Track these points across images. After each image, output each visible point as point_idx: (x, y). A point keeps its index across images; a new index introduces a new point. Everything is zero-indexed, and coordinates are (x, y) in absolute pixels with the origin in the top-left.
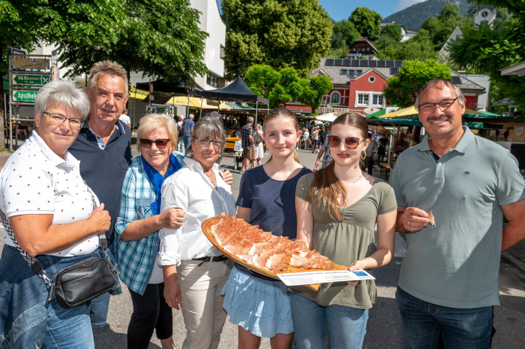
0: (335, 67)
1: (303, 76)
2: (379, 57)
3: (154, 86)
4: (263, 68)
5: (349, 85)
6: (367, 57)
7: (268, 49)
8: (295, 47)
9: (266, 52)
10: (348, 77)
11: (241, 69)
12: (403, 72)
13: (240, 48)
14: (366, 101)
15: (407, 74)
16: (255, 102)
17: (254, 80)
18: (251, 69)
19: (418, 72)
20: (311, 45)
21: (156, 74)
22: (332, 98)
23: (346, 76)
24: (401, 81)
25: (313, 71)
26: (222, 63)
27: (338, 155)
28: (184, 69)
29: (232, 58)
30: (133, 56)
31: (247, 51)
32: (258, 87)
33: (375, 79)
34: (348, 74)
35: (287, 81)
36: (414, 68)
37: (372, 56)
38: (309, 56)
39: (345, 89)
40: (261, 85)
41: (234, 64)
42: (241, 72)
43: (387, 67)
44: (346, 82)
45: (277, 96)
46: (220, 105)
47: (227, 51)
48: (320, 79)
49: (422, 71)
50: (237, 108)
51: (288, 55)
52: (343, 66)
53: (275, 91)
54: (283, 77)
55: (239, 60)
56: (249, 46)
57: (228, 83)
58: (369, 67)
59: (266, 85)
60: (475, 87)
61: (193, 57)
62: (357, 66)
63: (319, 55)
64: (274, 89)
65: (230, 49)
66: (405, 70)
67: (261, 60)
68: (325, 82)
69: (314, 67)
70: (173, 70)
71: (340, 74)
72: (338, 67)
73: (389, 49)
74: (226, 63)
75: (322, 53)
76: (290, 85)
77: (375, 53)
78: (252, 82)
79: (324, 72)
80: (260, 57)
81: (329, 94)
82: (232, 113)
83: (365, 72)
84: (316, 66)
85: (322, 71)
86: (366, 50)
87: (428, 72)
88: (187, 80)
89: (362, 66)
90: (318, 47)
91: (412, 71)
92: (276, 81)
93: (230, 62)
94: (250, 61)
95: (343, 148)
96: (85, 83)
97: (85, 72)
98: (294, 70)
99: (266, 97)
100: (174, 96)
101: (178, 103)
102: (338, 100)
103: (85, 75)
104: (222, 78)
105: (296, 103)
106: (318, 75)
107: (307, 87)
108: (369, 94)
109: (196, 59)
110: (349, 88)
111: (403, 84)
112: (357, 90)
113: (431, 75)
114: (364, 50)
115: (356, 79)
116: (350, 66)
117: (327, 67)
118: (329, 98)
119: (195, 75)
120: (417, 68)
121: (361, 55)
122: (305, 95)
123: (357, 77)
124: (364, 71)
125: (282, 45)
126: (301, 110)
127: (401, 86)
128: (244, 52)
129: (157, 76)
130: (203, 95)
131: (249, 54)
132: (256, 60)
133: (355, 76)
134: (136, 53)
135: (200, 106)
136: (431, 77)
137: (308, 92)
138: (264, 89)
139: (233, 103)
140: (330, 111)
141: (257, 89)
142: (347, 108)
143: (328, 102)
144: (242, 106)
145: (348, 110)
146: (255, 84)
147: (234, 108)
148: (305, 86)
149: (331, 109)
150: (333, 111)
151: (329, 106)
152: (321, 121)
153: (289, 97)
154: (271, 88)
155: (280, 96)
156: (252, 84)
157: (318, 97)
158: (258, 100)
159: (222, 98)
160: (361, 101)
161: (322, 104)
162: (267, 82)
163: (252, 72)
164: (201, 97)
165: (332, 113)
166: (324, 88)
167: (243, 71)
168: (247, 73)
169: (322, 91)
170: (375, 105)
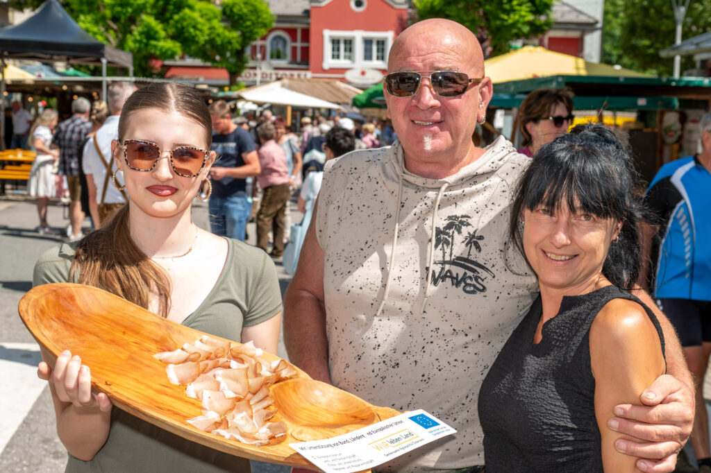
5: (309, 17)
14: (347, 54)
16: (99, 61)
17: (85, 8)
22: (272, 49)
27: (149, 188)
32: (96, 22)
33: (366, 4)
39: (298, 26)
40: (104, 18)
44: (301, 10)
45: (147, 45)
46: (6, 71)
48: (245, 4)
50: (46, 75)
53: (141, 34)
57: (18, 18)
59: (115, 19)
60: (577, 17)
64: (136, 30)
68: (255, 11)
76: (176, 17)
78: (82, 12)
81: (264, 38)
82: (37, 90)
95: (164, 171)
99: (121, 45)
102: (285, 52)
105: (189, 61)
107: (215, 23)
108: (354, 37)
110: (309, 24)
112: (326, 28)
115: (323, 4)
118: (263, 48)
122: (211, 41)
126: (209, 79)
137: (218, 35)
138: (113, 29)
139: (37, 64)
140: (268, 79)
141: (95, 29)
142: (307, 69)
143: (264, 58)
144: (61, 72)
145: (309, 75)
146: (89, 18)
147: (40, 76)
148: (209, 20)
149: (271, 74)
150: (278, 79)
151: (265, 68)
152: (254, 103)
153: (175, 46)
154: (129, 26)
155: (155, 47)
156: (82, 17)
157: (244, 45)
158: (107, 55)
159: (10, 53)
160: (336, 53)
161: (251, 64)
162: (118, 12)
165: (278, 83)
166: (253, 23)
169: (251, 32)
170: (368, 63)
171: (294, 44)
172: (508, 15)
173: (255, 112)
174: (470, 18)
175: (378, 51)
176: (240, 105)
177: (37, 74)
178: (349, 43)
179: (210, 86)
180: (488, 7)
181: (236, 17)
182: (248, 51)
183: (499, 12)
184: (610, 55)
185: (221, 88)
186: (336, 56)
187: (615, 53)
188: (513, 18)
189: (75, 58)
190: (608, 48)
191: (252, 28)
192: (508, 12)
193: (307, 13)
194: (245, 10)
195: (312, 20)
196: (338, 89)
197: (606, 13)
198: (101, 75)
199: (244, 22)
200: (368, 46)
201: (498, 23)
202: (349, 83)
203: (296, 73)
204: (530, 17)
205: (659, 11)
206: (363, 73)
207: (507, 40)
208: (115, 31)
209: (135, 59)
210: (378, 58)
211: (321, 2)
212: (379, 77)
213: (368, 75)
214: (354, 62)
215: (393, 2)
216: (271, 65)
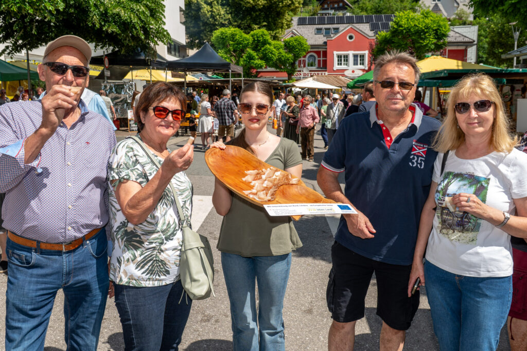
0: (309, 26)
1: (275, 38)
2: (353, 13)
3: (109, 60)
4: (230, 32)
5: (326, 45)
6: (340, 14)
7: (233, 10)
8: (264, 6)
9: (231, 13)
10: (324, 36)
11: (205, 34)
12: (395, 26)
13: (202, 11)
14: (345, 62)
15: (401, 28)
16: (228, 71)
17: (221, 46)
18: (217, 33)
19: (413, 25)
20: (283, 3)
21: (110, 45)
22: (308, 62)
23: (322, 35)
24: (393, 36)
25: (286, 32)
26: (183, 28)
27: (249, 120)
28: (143, 37)
29: (193, 22)
30: (82, 25)
31: (210, 13)
32: (226, 53)
33: (354, 37)
34: (324, 33)
35: (258, 45)
36: (408, 20)
37: (345, 11)
38: (280, 15)
39: (321, 50)
40: (229, 50)
41: (196, 29)
42: (204, 37)
43: (366, 23)
44: (323, 42)
45: (249, 62)
46: (187, 77)
47: (187, 14)
48: (295, 40)
49: (417, 24)
50: (204, 78)
51: (256, 15)
52: (317, 24)
53: (247, 57)
54: (254, 40)
55: (201, 24)
56: (212, 7)
57: (192, 52)
58: (346, 23)
59: (235, 51)
60: (463, 39)
61: (153, 22)
62: (333, 24)
63: (291, 13)
64: (244, 56)
65: (190, 12)
66: (397, 24)
67: (226, 22)
68: (300, 44)
69: (286, 27)
70: (130, 39)
71: (315, 34)
72: (312, 26)
73: (364, 3)
74: (187, 29)
75: (294, 11)
76: (263, 49)
77: (349, 8)
78: (219, 48)
79: (297, 33)
80: (225, 20)
81: (305, 57)
82: (200, 85)
83: (343, 30)
84: (289, 26)
85: (294, 31)
86: (338, 5)
87: (424, 24)
88: (147, 50)
89: (339, 24)
90: (290, 4)
91: (405, 24)
92: (246, 46)
93: (192, 27)
94: (215, 25)
95: (254, 114)
96: (26, 61)
97: (26, 47)
98: (266, 32)
99: (237, 63)
100: (132, 69)
101: (137, 78)
102: (315, 63)
103: (26, 52)
104: (184, 46)
105: (269, 69)
106: (290, 36)
107: (281, 50)
108: (349, 54)
109: (156, 25)
110: (326, 48)
111: (396, 39)
112: (335, 50)
113: (427, 28)
114: (336, 6)
116: (325, 24)
117: (300, 26)
118: (304, 61)
119: (156, 43)
120: (411, 20)
121: (333, 11)
122: (279, 59)
123: (334, 36)
124: (341, 29)
125: (249, 4)
126: (278, 77)
127: (393, 42)
128: (206, 15)
129: (111, 48)
130: (167, 67)
131: (213, 17)
132: (221, 23)
133: (332, 35)
134: (86, 22)
137: (283, 56)
138: (234, 56)
139: (199, 73)
140: (307, 76)
141: (226, 56)
142: (326, 71)
143: (304, 66)
144: (210, 76)
145: (327, 73)
146: (223, 51)
147: (201, 79)
148: (278, 49)
149: (308, 74)
150: (312, 76)
151: (305, 71)
152: (300, 88)
153: (263, 63)
154: (241, 54)
155: (253, 62)
156: (220, 51)
157: (294, 61)
159: (188, 69)
160: (340, 62)
161: (298, 69)
162: (236, 47)
163: (218, 36)
164: (164, 69)
165: (312, 78)
166: (299, 50)
167: (207, 37)
168: (213, 38)
169: (298, 54)
170: (356, 66)
171: (319, 59)
172: (424, 41)
173: (300, 92)
174: (405, 43)
175: (360, 60)
176: (293, 89)
178: (346, 57)
179: (278, 80)
180: (413, 37)
181: (291, 47)
182: (297, 63)
183: (419, 39)
184: (482, 57)
185: (284, 81)
186: (340, 64)
187: (485, 56)
188: (426, 42)
189: (217, 70)
190: (481, 54)
191: (299, 52)
192: (423, 39)
193: (325, 43)
194: (295, 44)
195: (328, 47)
196: (341, 80)
197: (479, 36)
198: (229, 78)
199: (295, 49)
200: (356, 58)
201: (419, 45)
202: (346, 77)
203: (320, 73)
204: (435, 41)
205: (507, 34)
206: (353, 72)
207: (423, 53)
208: (235, 57)
209: (244, 69)
210: (360, 64)
211: (332, 38)
212: (361, 73)
213: (355, 72)
214: (349, 66)
215: (368, 36)
216: (308, 69)
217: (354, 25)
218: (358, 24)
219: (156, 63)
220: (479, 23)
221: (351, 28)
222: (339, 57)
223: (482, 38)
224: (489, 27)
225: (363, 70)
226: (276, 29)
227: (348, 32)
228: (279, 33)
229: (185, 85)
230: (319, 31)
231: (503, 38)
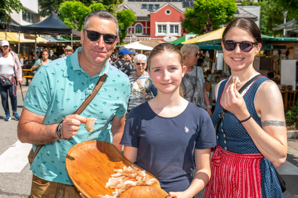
0: (137, 2)
4: (74, 4)
5: (150, 17)
10: (148, 10)
11: (54, 6)
14: (164, 31)
15: (202, 6)
16: (70, 35)
17: (66, 15)
18: (63, 5)
19: (210, 4)
22: (136, 29)
24: (196, 12)
25: (119, 6)
32: (70, 21)
33: (171, 12)
34: (148, 8)
39: (146, 21)
40: (73, 19)
41: (47, 1)
42: (53, 8)
43: (180, 1)
44: (147, 15)
46: (37, 39)
48: (126, 13)
49: (213, 3)
50: (53, 40)
52: (143, 1)
57: (42, 19)
58: (165, 1)
59: (78, 19)
60: (250, 16)
62: (155, 1)
68: (129, 15)
69: (119, 2)
71: (142, 9)
72: (139, 2)
78: (65, 17)
79: (127, 7)
81: (133, 25)
82: (49, 45)
83: (162, 6)
84: (121, 2)
85: (125, 6)
88: (3, 16)
89: (159, 1)
98: (102, 6)
99: (80, 29)
102: (141, 30)
104: (36, 14)
106: (122, 9)
108: (167, 25)
110: (150, 20)
111: (198, 14)
112: (156, 21)
113: (221, 6)
115: (155, 12)
116: (149, 1)
117: (130, 2)
118: (133, 29)
119: (10, 11)
123: (155, 11)
130: (20, 30)
133: (154, 10)
135: (17, 40)
136: (221, 8)
138: (77, 23)
139: (49, 36)
140: (135, 40)
141: (70, 23)
142: (149, 37)
143: (133, 33)
144: (59, 39)
145: (150, 38)
146: (68, 19)
147: (50, 40)
149: (136, 39)
150: (138, 40)
151: (134, 36)
154: (82, 22)
156: (65, 19)
158: (73, 33)
159: (38, 33)
160: (160, 30)
161: (128, 35)
162: (78, 16)
163: (64, 8)
164: (18, 32)
165: (138, 42)
166: (128, 20)
167: (56, 8)
168: (60, 9)
169: (128, 23)
170: (172, 34)
171: (144, 27)
174: (204, 17)
175: (175, 29)
177: (49, 40)
178: (165, 26)
180: (211, 13)
181: (122, 18)
182: (127, 30)
183: (215, 15)
184: (264, 29)
186: (160, 32)
188: (220, 17)
190: (263, 27)
191: (128, 22)
193: (149, 16)
194: (125, 15)
195: (151, 19)
197: (261, 14)
198: (70, 40)
199: (125, 20)
200: (172, 28)
201: (215, 19)
203: (145, 38)
204: (226, 16)
206: (170, 38)
207: (218, 25)
208: (78, 24)
210: (175, 32)
211: (154, 12)
212: (176, 39)
213: (172, 38)
214: (166, 33)
215: (181, 11)
216: (136, 35)
217: (170, 2)
218: (173, 2)
219: (10, 27)
220: (261, 5)
221: (168, 5)
222: (160, 26)
223: (263, 15)
224: (268, 7)
225: (178, 37)
226: (111, 3)
227: (166, 8)
228: (112, 7)
229: (36, 45)
230: (144, 6)
231: (277, 16)
